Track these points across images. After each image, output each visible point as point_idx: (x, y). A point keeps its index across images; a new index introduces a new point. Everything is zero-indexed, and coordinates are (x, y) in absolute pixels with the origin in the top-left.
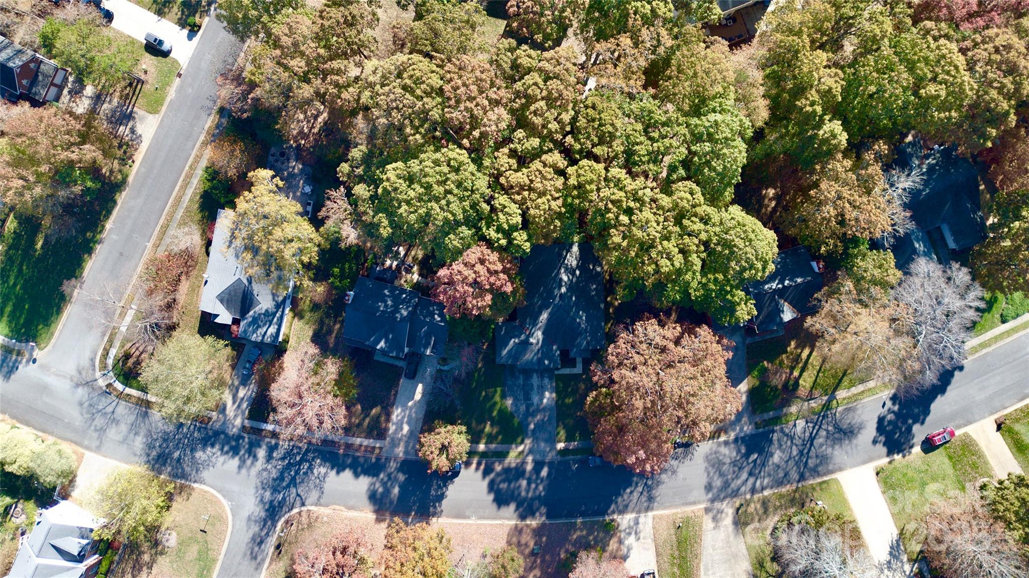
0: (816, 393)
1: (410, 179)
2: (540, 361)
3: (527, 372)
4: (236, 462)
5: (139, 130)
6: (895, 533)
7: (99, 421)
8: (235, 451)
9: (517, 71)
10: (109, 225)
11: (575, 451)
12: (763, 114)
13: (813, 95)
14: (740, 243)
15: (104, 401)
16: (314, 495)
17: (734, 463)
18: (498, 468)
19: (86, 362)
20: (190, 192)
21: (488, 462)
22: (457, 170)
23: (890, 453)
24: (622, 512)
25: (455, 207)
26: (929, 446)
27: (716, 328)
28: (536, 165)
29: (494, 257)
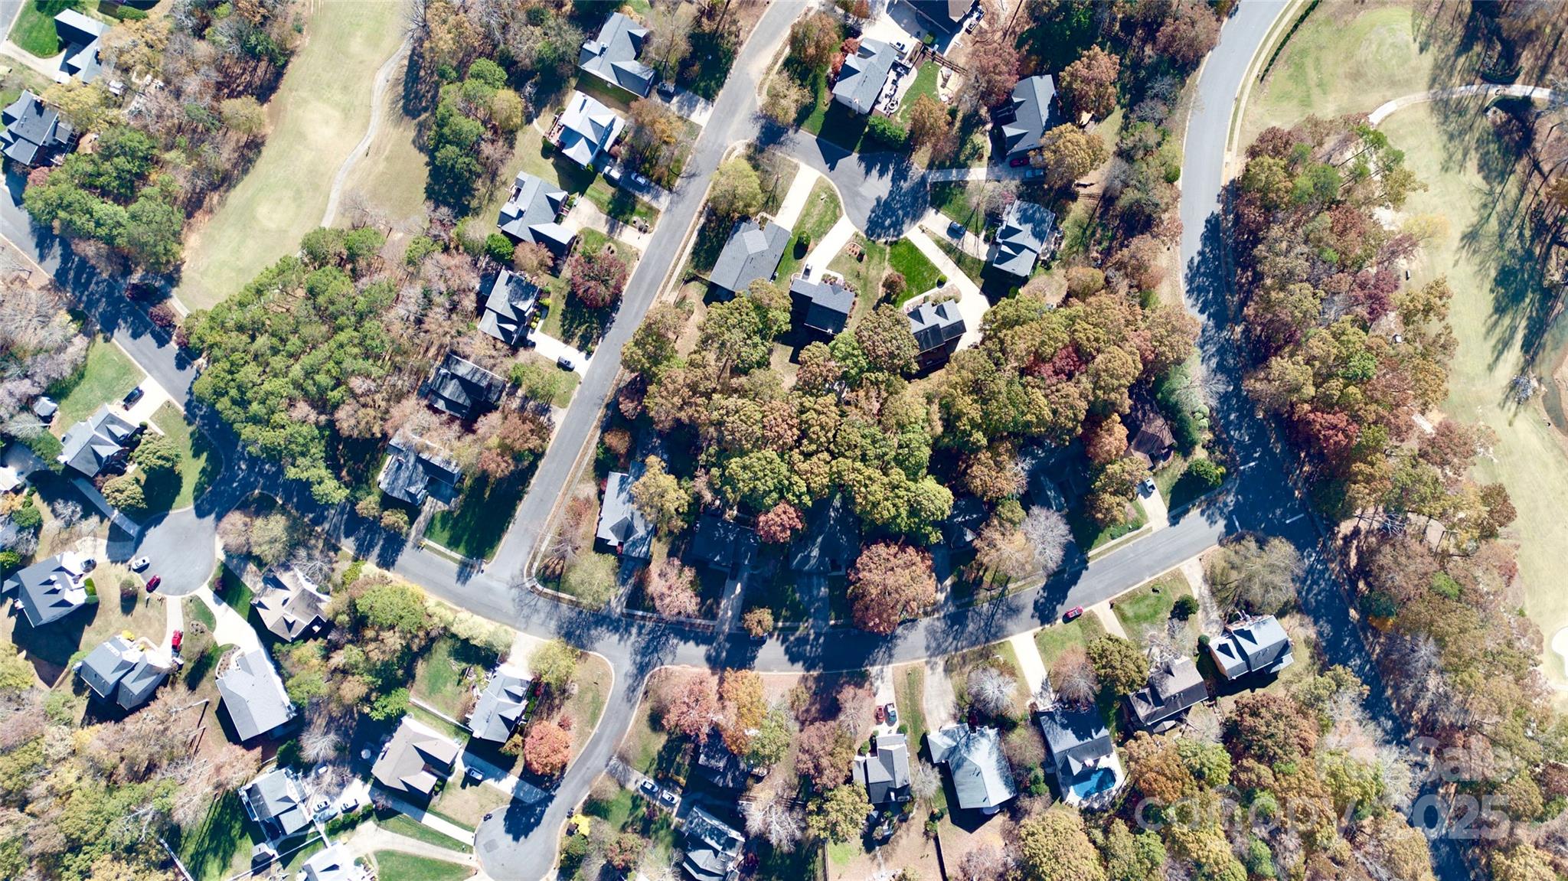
0: (995, 585)
1: (744, 468)
2: (818, 568)
3: (810, 574)
4: (617, 637)
5: (553, 419)
6: (1045, 674)
7: (526, 611)
8: (616, 630)
9: (803, 410)
10: (533, 481)
11: (842, 625)
12: (939, 429)
13: (965, 420)
14: (925, 502)
15: (529, 598)
16: (670, 658)
17: (943, 632)
18: (792, 638)
19: (518, 572)
20: (587, 459)
21: (784, 634)
22: (771, 463)
23: (1042, 624)
24: (872, 665)
25: (770, 483)
26: (1067, 619)
27: (917, 549)
28: (815, 459)
29: (791, 510)
